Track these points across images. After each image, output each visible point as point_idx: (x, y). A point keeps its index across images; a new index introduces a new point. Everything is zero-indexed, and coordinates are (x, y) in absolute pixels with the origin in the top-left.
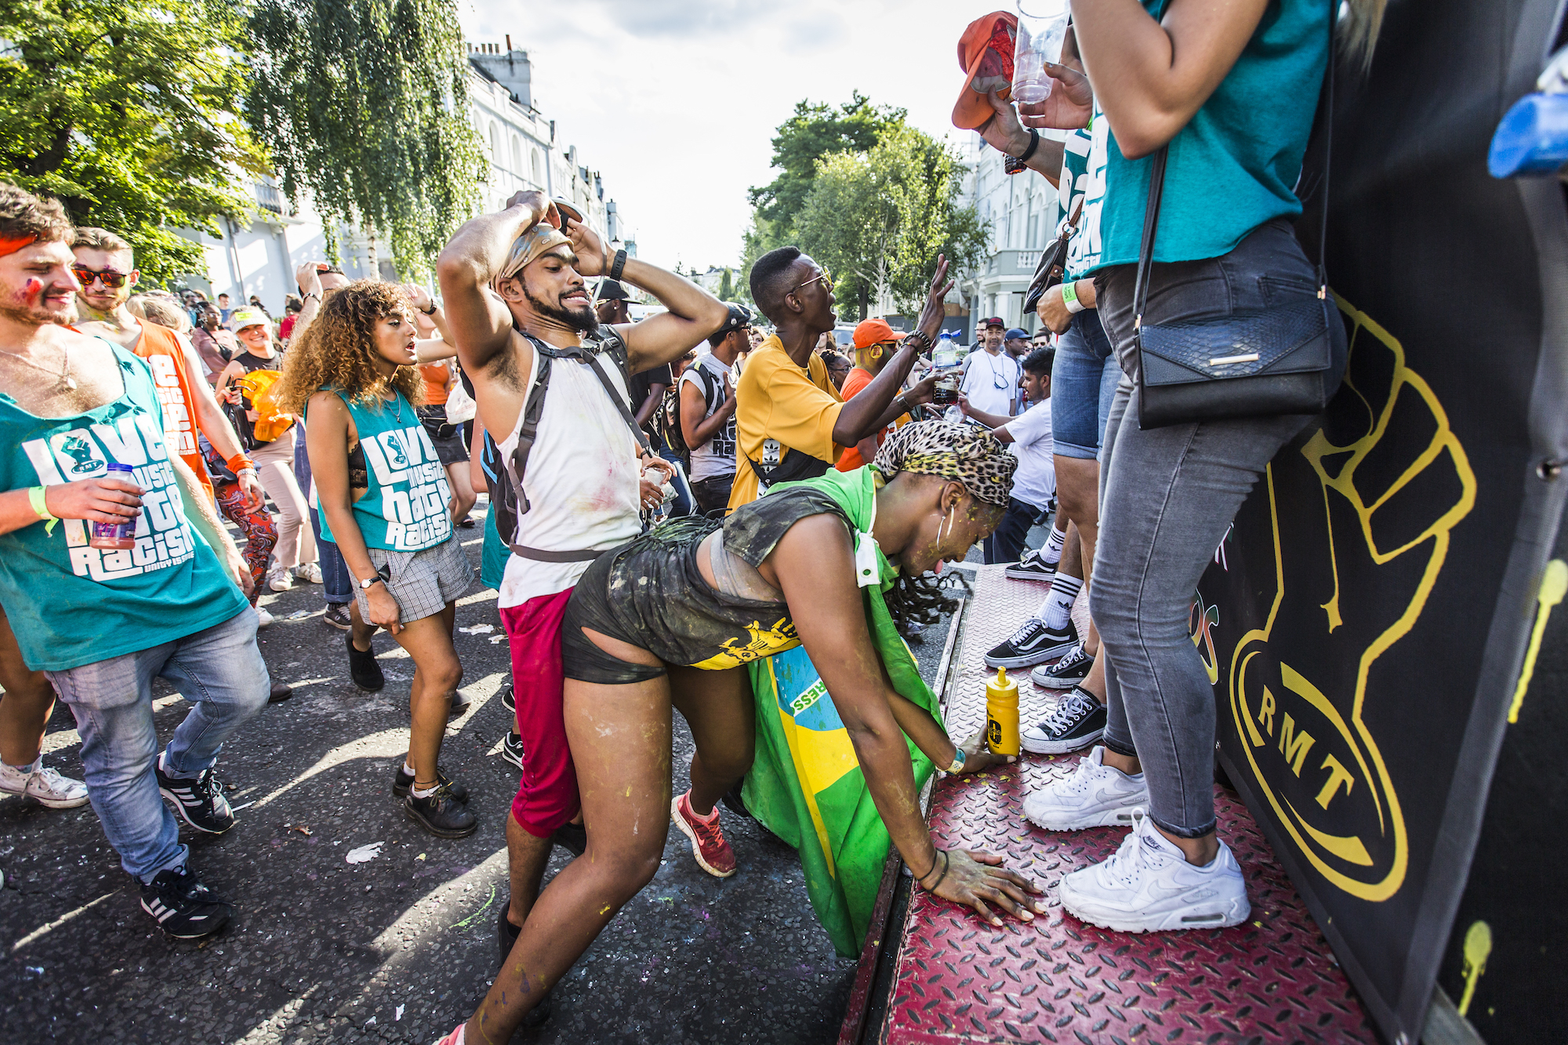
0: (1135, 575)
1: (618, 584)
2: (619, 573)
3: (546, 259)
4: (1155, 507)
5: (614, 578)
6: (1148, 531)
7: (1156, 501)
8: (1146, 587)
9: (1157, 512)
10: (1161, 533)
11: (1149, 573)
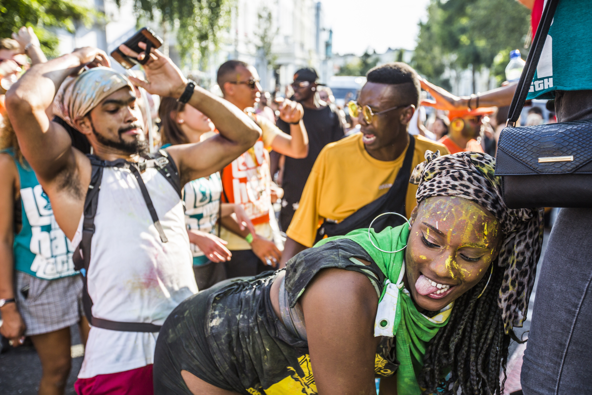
0: (555, 359)
1: (216, 322)
2: (217, 313)
3: (107, 105)
4: (574, 300)
5: (213, 317)
6: (567, 321)
7: (575, 296)
8: (565, 372)
9: (576, 306)
10: (579, 325)
11: (568, 359)
